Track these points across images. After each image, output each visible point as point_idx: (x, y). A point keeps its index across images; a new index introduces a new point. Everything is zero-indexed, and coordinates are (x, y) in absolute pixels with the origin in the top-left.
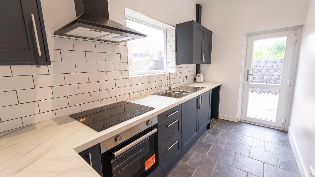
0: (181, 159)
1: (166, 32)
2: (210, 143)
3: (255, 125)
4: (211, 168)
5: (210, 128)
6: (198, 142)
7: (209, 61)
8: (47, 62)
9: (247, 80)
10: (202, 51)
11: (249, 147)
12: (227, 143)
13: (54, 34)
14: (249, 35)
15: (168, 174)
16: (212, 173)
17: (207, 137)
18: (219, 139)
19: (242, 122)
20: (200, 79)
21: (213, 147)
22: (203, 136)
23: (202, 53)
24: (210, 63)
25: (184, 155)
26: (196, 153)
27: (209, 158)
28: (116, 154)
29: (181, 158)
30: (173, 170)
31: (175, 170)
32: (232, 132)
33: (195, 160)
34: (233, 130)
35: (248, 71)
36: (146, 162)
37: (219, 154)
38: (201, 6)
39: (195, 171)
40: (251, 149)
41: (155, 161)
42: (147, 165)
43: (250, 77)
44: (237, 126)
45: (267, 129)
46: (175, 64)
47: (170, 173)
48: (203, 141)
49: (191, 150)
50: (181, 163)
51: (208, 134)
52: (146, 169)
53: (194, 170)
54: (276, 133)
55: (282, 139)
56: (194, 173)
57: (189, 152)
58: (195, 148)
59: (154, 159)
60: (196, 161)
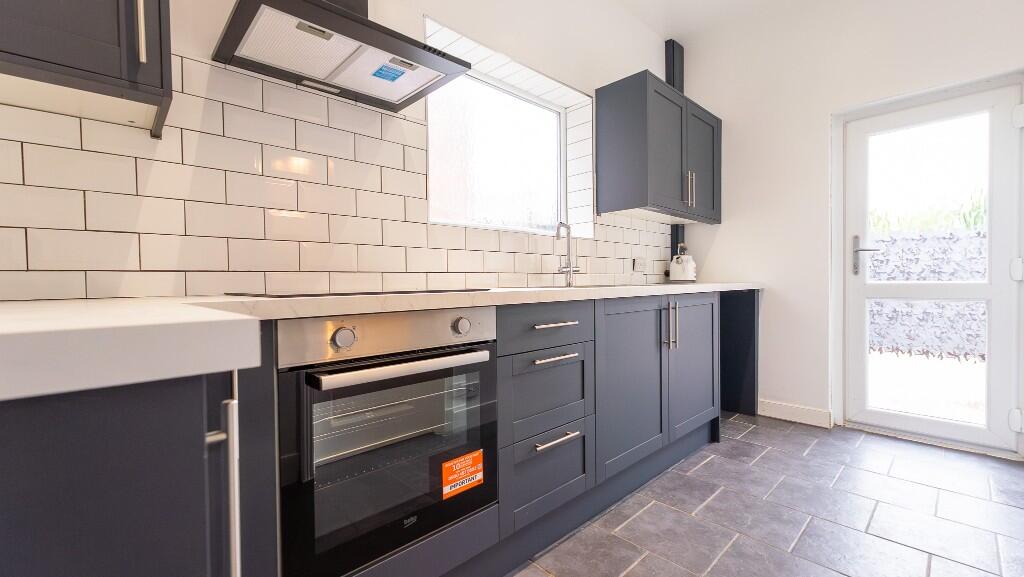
0: (597, 517)
1: (562, 114)
2: (715, 481)
3: (901, 439)
4: (707, 552)
5: (721, 439)
6: (668, 475)
7: (712, 212)
8: (162, 88)
9: (856, 273)
10: (685, 172)
11: (870, 505)
12: (783, 485)
13: (213, 60)
14: (846, 121)
15: (541, 556)
16: (709, 569)
17: (707, 464)
18: (751, 472)
19: (849, 429)
20: (684, 270)
21: (725, 492)
22: (693, 459)
23: (683, 179)
24: (718, 220)
25: (610, 506)
26: (654, 504)
27: (702, 523)
28: (329, 381)
29: (597, 515)
30: (562, 545)
31: (567, 545)
32: (805, 454)
33: (649, 523)
34: (812, 450)
35: (856, 238)
36: (446, 465)
37: (746, 515)
38: (681, 49)
39: (643, 557)
40: (878, 508)
41: (481, 473)
42: (451, 478)
43: (866, 257)
44: (831, 440)
45: (953, 456)
46: (590, 210)
47: (548, 552)
48: (688, 474)
49: (640, 495)
50: (594, 529)
51: (710, 456)
52: (447, 490)
53: (640, 553)
54: (993, 468)
55: (1014, 487)
56: (636, 563)
57: (631, 501)
58: (653, 492)
59: (480, 466)
60: (652, 529)
